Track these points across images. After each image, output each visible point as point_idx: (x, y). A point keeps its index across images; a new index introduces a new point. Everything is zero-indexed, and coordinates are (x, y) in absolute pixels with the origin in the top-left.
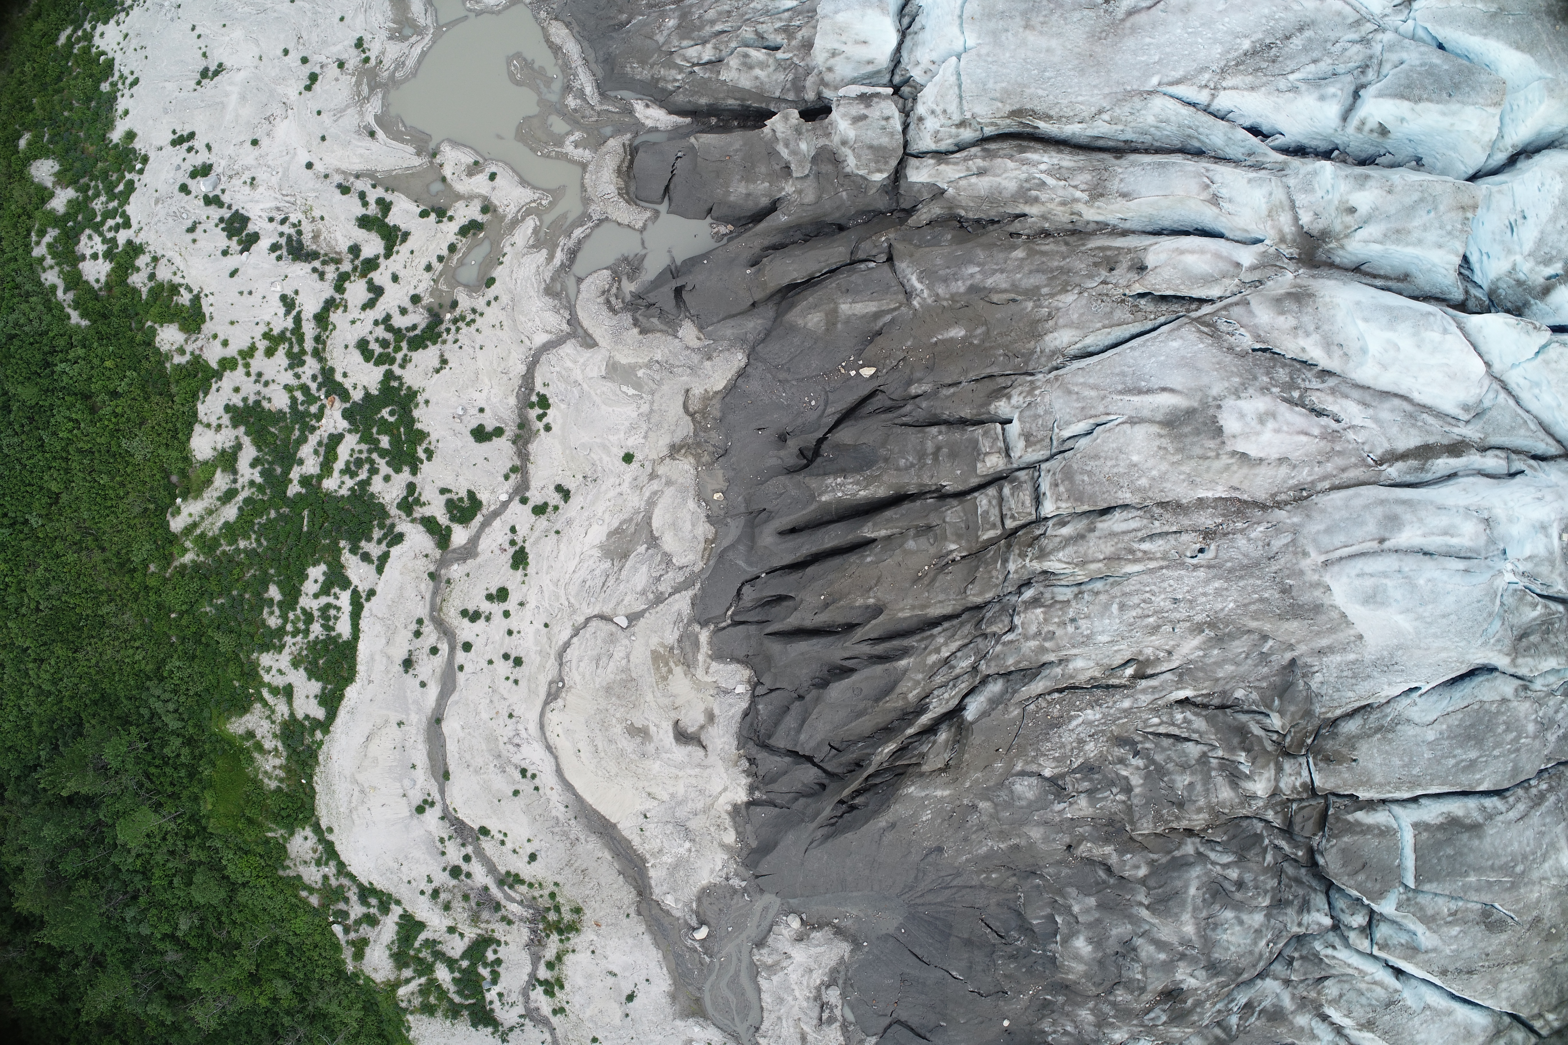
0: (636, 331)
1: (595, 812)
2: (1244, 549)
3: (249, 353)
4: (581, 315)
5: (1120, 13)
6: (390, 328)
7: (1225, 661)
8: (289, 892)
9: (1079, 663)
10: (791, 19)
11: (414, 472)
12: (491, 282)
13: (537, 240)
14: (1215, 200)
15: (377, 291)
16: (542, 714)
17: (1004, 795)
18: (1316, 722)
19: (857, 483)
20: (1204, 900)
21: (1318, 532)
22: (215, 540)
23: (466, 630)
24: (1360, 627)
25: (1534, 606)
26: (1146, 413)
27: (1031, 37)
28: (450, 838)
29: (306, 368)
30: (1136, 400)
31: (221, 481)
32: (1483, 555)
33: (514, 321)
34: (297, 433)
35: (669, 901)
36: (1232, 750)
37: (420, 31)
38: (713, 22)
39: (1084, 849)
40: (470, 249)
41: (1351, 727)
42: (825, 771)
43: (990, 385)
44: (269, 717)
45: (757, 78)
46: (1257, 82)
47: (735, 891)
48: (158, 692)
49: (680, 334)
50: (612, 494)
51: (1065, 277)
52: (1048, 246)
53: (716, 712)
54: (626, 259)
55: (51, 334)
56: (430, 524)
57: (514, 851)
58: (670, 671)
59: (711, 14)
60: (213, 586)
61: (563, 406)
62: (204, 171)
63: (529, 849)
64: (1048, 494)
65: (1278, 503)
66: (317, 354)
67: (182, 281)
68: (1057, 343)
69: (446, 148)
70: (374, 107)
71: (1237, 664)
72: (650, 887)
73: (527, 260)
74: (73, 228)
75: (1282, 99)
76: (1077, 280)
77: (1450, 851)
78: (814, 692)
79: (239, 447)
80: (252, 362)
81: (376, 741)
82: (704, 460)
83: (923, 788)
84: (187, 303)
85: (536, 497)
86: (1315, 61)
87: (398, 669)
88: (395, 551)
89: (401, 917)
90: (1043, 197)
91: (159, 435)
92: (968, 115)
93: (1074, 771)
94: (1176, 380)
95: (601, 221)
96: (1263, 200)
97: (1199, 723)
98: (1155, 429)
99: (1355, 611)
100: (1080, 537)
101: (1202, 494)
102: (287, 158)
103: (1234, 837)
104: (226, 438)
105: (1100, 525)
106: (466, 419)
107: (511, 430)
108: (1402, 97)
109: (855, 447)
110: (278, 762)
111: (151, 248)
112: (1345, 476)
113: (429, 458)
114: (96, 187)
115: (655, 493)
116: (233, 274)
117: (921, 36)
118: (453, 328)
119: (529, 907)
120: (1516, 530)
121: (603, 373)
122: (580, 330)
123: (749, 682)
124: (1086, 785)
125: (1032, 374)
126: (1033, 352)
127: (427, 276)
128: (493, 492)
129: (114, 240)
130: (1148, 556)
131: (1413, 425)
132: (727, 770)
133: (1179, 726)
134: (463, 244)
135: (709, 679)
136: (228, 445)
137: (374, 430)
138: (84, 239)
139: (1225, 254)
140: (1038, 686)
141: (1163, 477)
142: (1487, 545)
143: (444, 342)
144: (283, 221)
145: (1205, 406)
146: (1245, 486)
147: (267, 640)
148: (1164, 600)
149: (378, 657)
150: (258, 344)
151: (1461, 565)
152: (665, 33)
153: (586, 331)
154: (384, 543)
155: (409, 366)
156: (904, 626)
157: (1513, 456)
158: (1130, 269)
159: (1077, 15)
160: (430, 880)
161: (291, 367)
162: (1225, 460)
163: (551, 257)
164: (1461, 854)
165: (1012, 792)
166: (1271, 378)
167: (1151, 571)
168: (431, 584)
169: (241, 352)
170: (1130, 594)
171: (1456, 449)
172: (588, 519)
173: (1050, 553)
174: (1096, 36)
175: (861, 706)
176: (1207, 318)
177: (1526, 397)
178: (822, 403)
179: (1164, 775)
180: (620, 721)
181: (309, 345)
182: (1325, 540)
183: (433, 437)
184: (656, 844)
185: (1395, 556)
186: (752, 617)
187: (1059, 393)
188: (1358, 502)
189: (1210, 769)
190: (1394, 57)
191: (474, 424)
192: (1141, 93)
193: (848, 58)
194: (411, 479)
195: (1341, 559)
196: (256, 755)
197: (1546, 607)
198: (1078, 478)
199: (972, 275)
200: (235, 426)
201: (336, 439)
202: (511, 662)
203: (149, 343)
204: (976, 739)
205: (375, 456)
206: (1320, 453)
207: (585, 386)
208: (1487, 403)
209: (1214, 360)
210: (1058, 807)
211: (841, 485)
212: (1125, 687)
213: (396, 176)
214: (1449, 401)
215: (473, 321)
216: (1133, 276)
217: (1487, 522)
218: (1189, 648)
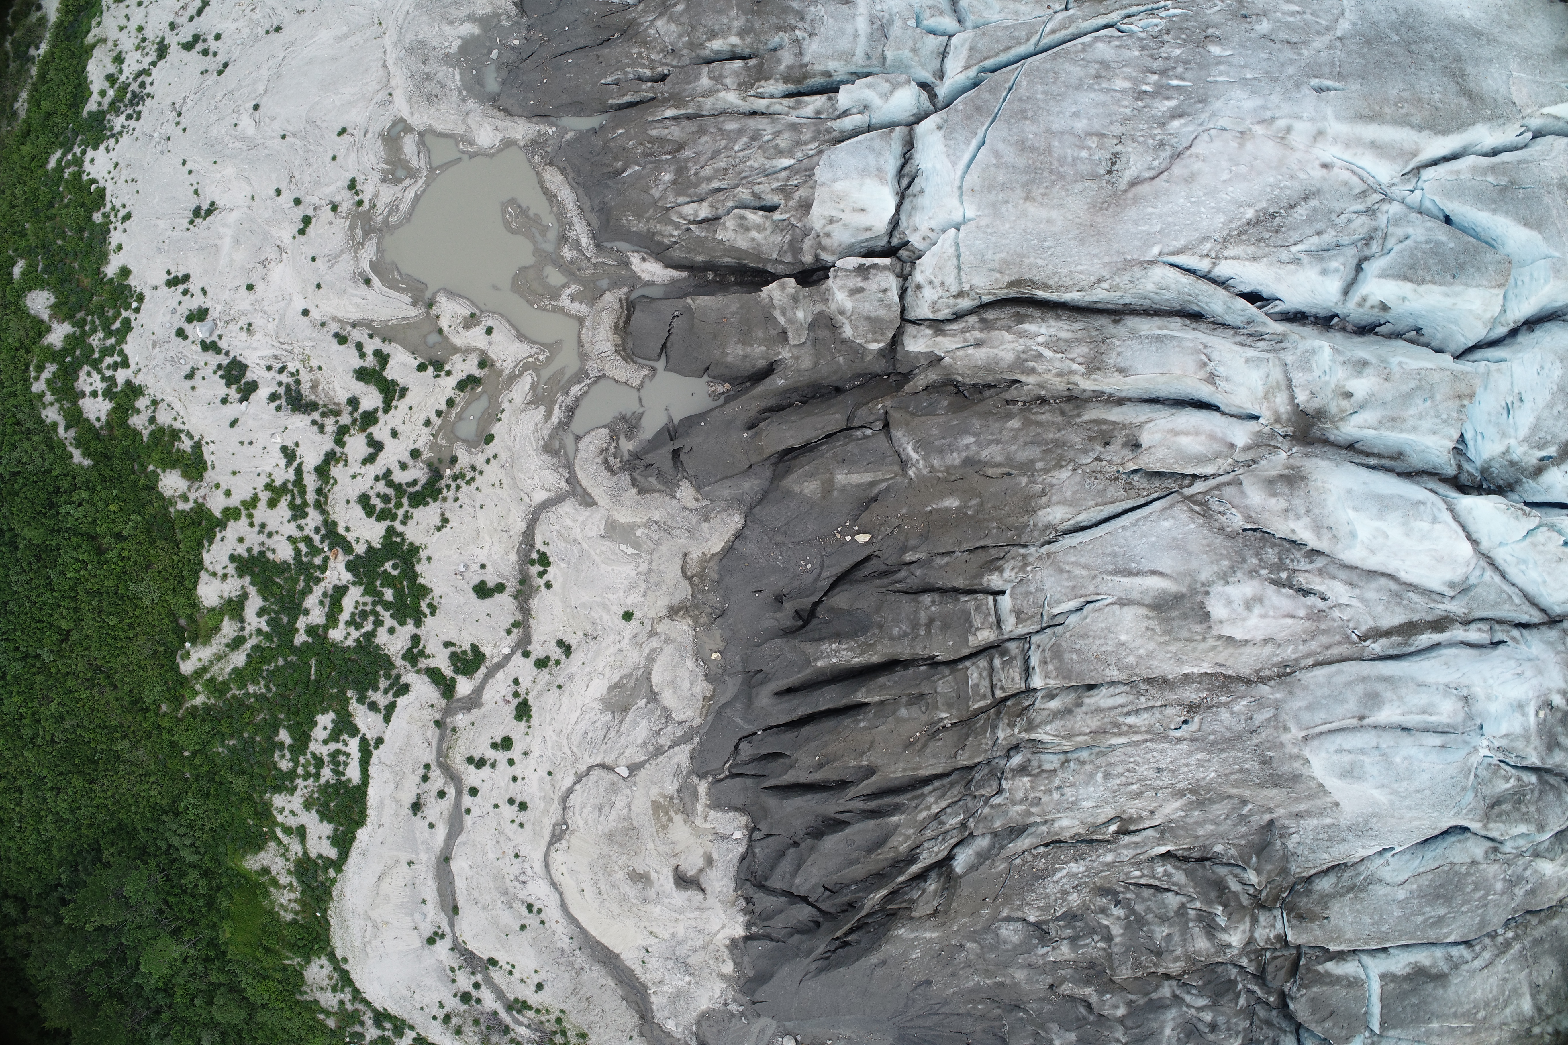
0: (634, 491)
1: (599, 943)
2: (1227, 723)
3: (252, 503)
4: (580, 474)
5: (1123, 184)
6: (390, 484)
7: (1205, 821)
8: (306, 1016)
9: (1065, 823)
10: (788, 178)
11: (418, 624)
12: (489, 439)
13: (535, 396)
14: (1212, 379)
15: (377, 446)
16: (547, 854)
17: (990, 939)
18: (1291, 880)
19: (851, 649)
20: (1179, 1039)
21: (1300, 709)
22: (225, 683)
23: (472, 776)
24: (1337, 796)
25: (1507, 779)
26: (1135, 595)
27: (1032, 209)
28: (460, 968)
29: (308, 520)
30: (1126, 580)
31: (229, 628)
32: (1460, 730)
33: (513, 478)
34: (302, 584)
35: (670, 1025)
36: (1210, 903)
37: (413, 174)
38: (709, 180)
39: (1066, 988)
40: (468, 404)
41: (1325, 885)
42: (819, 909)
43: (984, 557)
44: (283, 855)
45: (753, 240)
46: (1259, 253)
47: (733, 1015)
48: (174, 827)
49: (678, 495)
50: (612, 650)
51: (1059, 451)
52: (1044, 415)
53: (715, 856)
54: (623, 418)
55: (54, 473)
56: (434, 675)
57: (522, 981)
58: (670, 820)
59: (707, 171)
60: (224, 728)
61: (563, 565)
62: (199, 315)
63: (536, 979)
64: (1037, 669)
65: (1262, 678)
66: (320, 506)
67: (182, 427)
68: (1050, 518)
69: (442, 299)
70: (368, 253)
71: (1217, 824)
72: (652, 1011)
73: (525, 417)
74: (71, 364)
75: (1284, 271)
76: (1071, 454)
77: (1414, 1000)
78: (809, 841)
79: (245, 596)
80: (255, 513)
81: (387, 880)
82: (702, 621)
83: (913, 930)
84: (189, 450)
85: (538, 650)
86: (1318, 233)
87: (407, 812)
88: (401, 701)
89: (415, 1039)
90: (1040, 368)
91: (166, 580)
92: (966, 287)
93: (1058, 919)
94: (1167, 562)
95: (598, 378)
96: (1260, 383)
97: (1179, 877)
98: (1144, 611)
99: (1332, 783)
100: (1067, 712)
101: (1188, 670)
102: (283, 304)
103: (1209, 982)
104: (232, 587)
105: (1087, 701)
106: (468, 575)
107: (512, 586)
108: (1405, 278)
109: (850, 612)
110: (293, 896)
111: (150, 391)
112: (1329, 653)
113: (433, 613)
114: (93, 322)
115: (654, 650)
116: (233, 424)
117: (921, 201)
118: (453, 485)
119: (537, 1030)
120: (1493, 708)
121: (602, 532)
122: (579, 489)
123: (746, 827)
124: (1069, 932)
125: (1025, 546)
126: (1026, 525)
127: (426, 431)
128: (496, 645)
129: (112, 379)
130: (1133, 730)
131: (1399, 604)
132: (725, 911)
133: (1159, 879)
134: (461, 398)
135: (708, 826)
136: (234, 594)
137: (378, 583)
138: (82, 375)
139: (1220, 435)
140: (1024, 843)
141: (1150, 655)
142: (1464, 721)
143: (445, 500)
144: (281, 370)
145: (1194, 592)
146: (1230, 663)
147: (279, 783)
148: (1148, 769)
149: (387, 802)
150: (260, 495)
151: (1437, 740)
152: (661, 187)
153: (584, 490)
154: (391, 693)
155: (411, 523)
156: (897, 783)
157: (1497, 627)
158: (1125, 445)
159: (1078, 187)
160: (441, 1006)
161: (294, 518)
162: (1211, 642)
163: (548, 415)
164: (1425, 1003)
165: (998, 935)
166: (1260, 560)
167: (1136, 744)
168: (437, 731)
169: (243, 503)
170: (1115, 764)
171: (1440, 624)
172: (589, 674)
173: (1038, 726)
174: (1097, 207)
175: (855, 855)
176: (1199, 497)
177: (1513, 572)
178: (818, 566)
179: (1144, 925)
180: (622, 868)
181: (311, 497)
182: (1306, 717)
183: (436, 593)
184: (658, 976)
185: (1373, 732)
186: (750, 770)
187: (1049, 571)
188: (1340, 679)
189: (1188, 920)
190: (1400, 232)
191: (476, 580)
192: (1141, 263)
193: (846, 225)
194: (415, 631)
195: (1321, 734)
196: (272, 889)
197: (1519, 779)
198: (1067, 656)
199: (967, 447)
200: (241, 576)
201: (340, 591)
202: (516, 807)
203: (152, 487)
204: (964, 890)
205: (379, 608)
206: (1305, 633)
207: (584, 545)
208: (1473, 580)
209: (1204, 542)
210: (1042, 951)
211: (836, 651)
212: (1108, 842)
213: (393, 327)
214: (1435, 580)
215: (473, 479)
216: (1127, 453)
217: (1466, 699)
218: (1171, 809)
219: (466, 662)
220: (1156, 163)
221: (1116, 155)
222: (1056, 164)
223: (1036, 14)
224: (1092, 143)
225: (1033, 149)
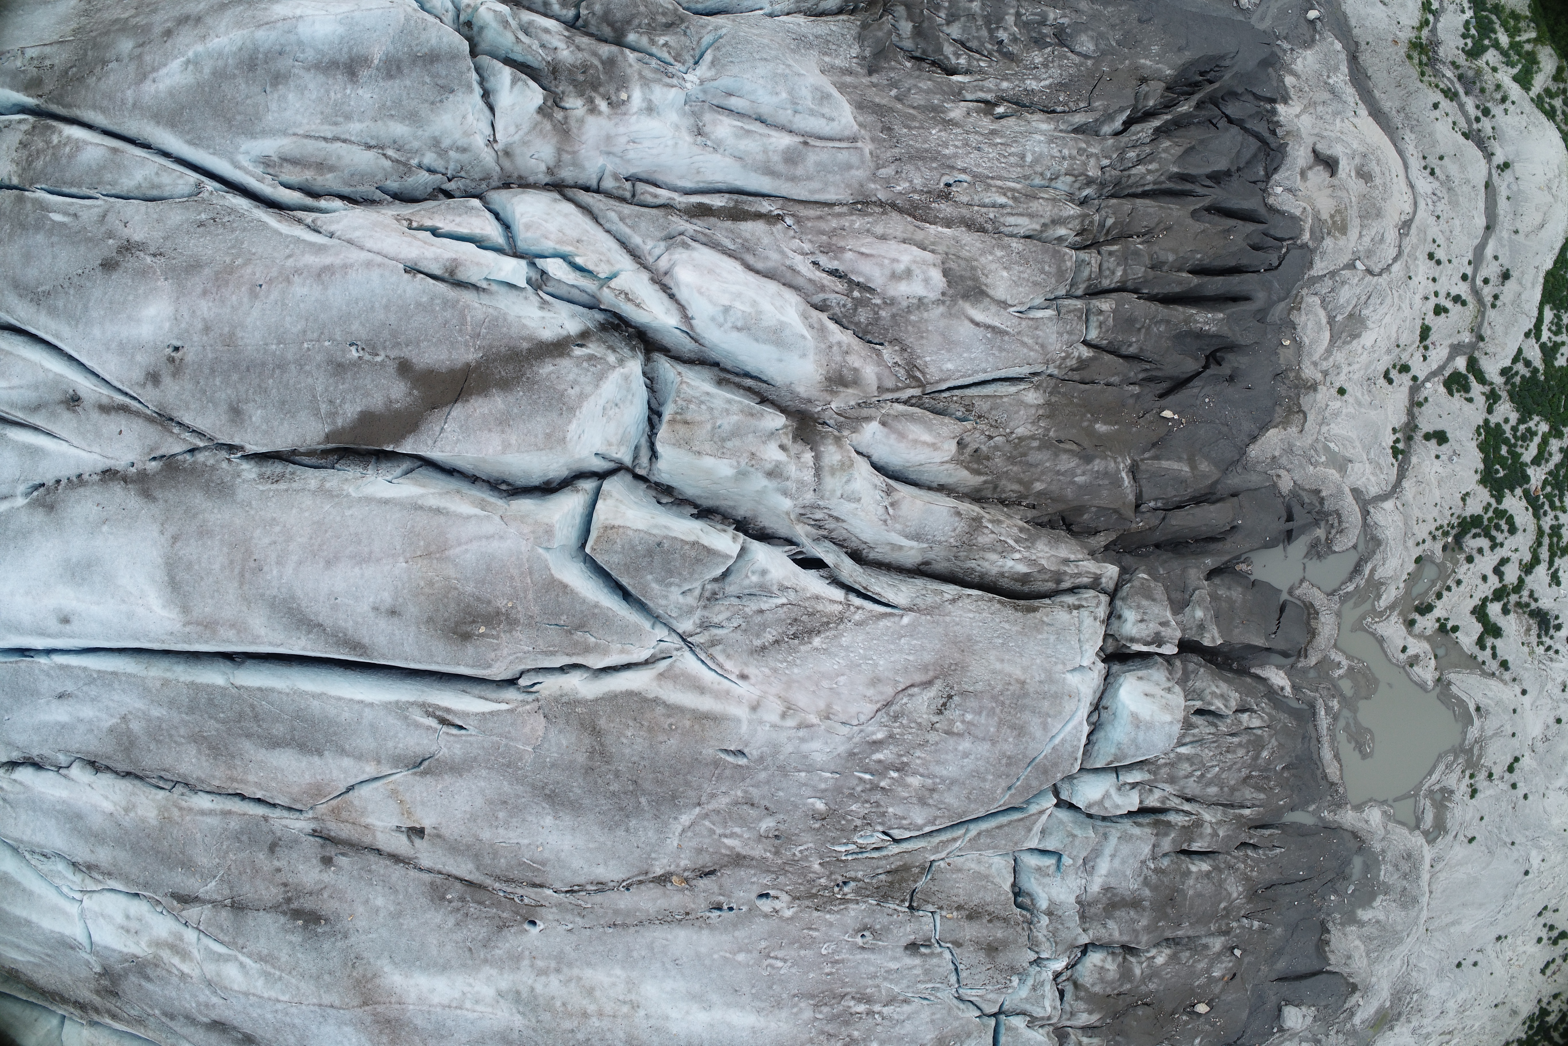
0: (1324, 494)
2: (918, 174)
4: (1359, 518)
5: (938, 685)
6: (1492, 539)
7: (927, 92)
9: (1047, 127)
11: (1488, 422)
12: (1418, 561)
13: (1379, 589)
14: (888, 490)
15: (1498, 571)
16: (1415, 213)
17: (1101, 45)
18: (857, 16)
21: (858, 168)
23: (1464, 291)
24: (827, 79)
25: (666, 44)
26: (994, 308)
27: (1018, 673)
28: (1488, 138)
29: (1550, 523)
30: (997, 323)
32: (707, 106)
33: (1407, 524)
34: (1561, 474)
35: (1336, 45)
37: (1431, 793)
38: (1240, 745)
40: (1427, 593)
42: (1222, 109)
43: (1086, 375)
45: (1217, 687)
46: (813, 603)
47: (1286, 39)
49: (1292, 484)
50: (1356, 367)
51: (1015, 453)
52: (1011, 489)
53: (1298, 178)
54: (1320, 557)
56: (1481, 378)
58: (1332, 217)
59: (1239, 754)
61: (1384, 444)
63: (1437, 113)
65: (882, 206)
66: (1542, 532)
68: (1036, 395)
69: (1430, 684)
70: (1473, 732)
71: (916, 87)
72: (1348, 61)
73: (1390, 573)
75: (789, 583)
76: (1008, 448)
81: (1535, 224)
82: (1294, 374)
83: (1161, 70)
85: (1406, 380)
86: (759, 612)
87: (1514, 274)
88: (1508, 363)
89: (1531, 90)
90: (1015, 532)
92: (1076, 613)
93: (1050, 45)
94: (965, 330)
95: (1333, 594)
96: (853, 478)
97: (947, 51)
98: (991, 292)
99: (833, 92)
100: (1054, 223)
101: (949, 232)
102: (1538, 703)
105: (1038, 227)
106: (1450, 453)
107: (1418, 437)
109: (1185, 354)
112: (818, 213)
113: (1479, 428)
115: (1326, 359)
117: (1090, 698)
118: (1450, 528)
119: (1438, 71)
120: (673, 117)
121: (1350, 465)
122: (1362, 505)
123: (1270, 195)
124: (1045, 31)
125: (1054, 376)
126: (1051, 393)
127: (1461, 577)
128: (1436, 391)
130: (1002, 192)
131: (746, 240)
132: (1296, 130)
133: (963, 53)
134: (1431, 598)
135: (1302, 204)
137: (1510, 462)
139: (893, 436)
140: (1079, 119)
141: (983, 253)
142: (703, 114)
143: (1459, 517)
144: (1549, 649)
145: (952, 299)
146: (911, 228)
148: (989, 153)
151: (734, 102)
152: (1269, 747)
153: (1358, 503)
154: (1514, 372)
155: (1484, 504)
157: (628, 195)
158: (967, 446)
159: (979, 687)
160: (1506, 111)
161: (1559, 527)
162: (941, 249)
163: (1373, 571)
165: (1096, 46)
166: (877, 313)
167: (1000, 178)
168: (1483, 333)
170: (1016, 165)
171: (702, 211)
172: (1373, 352)
173: (1075, 217)
174: (959, 667)
175: (1203, 148)
176: (911, 384)
177: (613, 245)
178: (1201, 398)
179: (984, 17)
180: (1375, 188)
181: (1546, 542)
182: (854, 160)
183: (1474, 444)
184: (1348, 90)
185: (794, 127)
186: (1272, 242)
187: (1051, 348)
188: (815, 185)
190: (688, 600)
191: (1445, 447)
192: (919, 611)
193: (1157, 685)
194: (1490, 417)
195: (842, 140)
197: (651, 43)
198: (1053, 270)
199: (1084, 474)
201: (1537, 461)
202: (1436, 257)
205: (1512, 441)
206: (845, 237)
207: (1365, 458)
208: (663, 245)
209: (924, 342)
210: (1065, 21)
211: (1206, 323)
212: (1003, 99)
213: (1467, 668)
214: (704, 255)
215: (1437, 529)
216: (967, 439)
217: (699, 132)
218: (956, 112)
219: (1458, 383)
220: (905, 700)
221: (940, 712)
222: (998, 710)
223: (962, 859)
224: (959, 726)
225: (1013, 727)
